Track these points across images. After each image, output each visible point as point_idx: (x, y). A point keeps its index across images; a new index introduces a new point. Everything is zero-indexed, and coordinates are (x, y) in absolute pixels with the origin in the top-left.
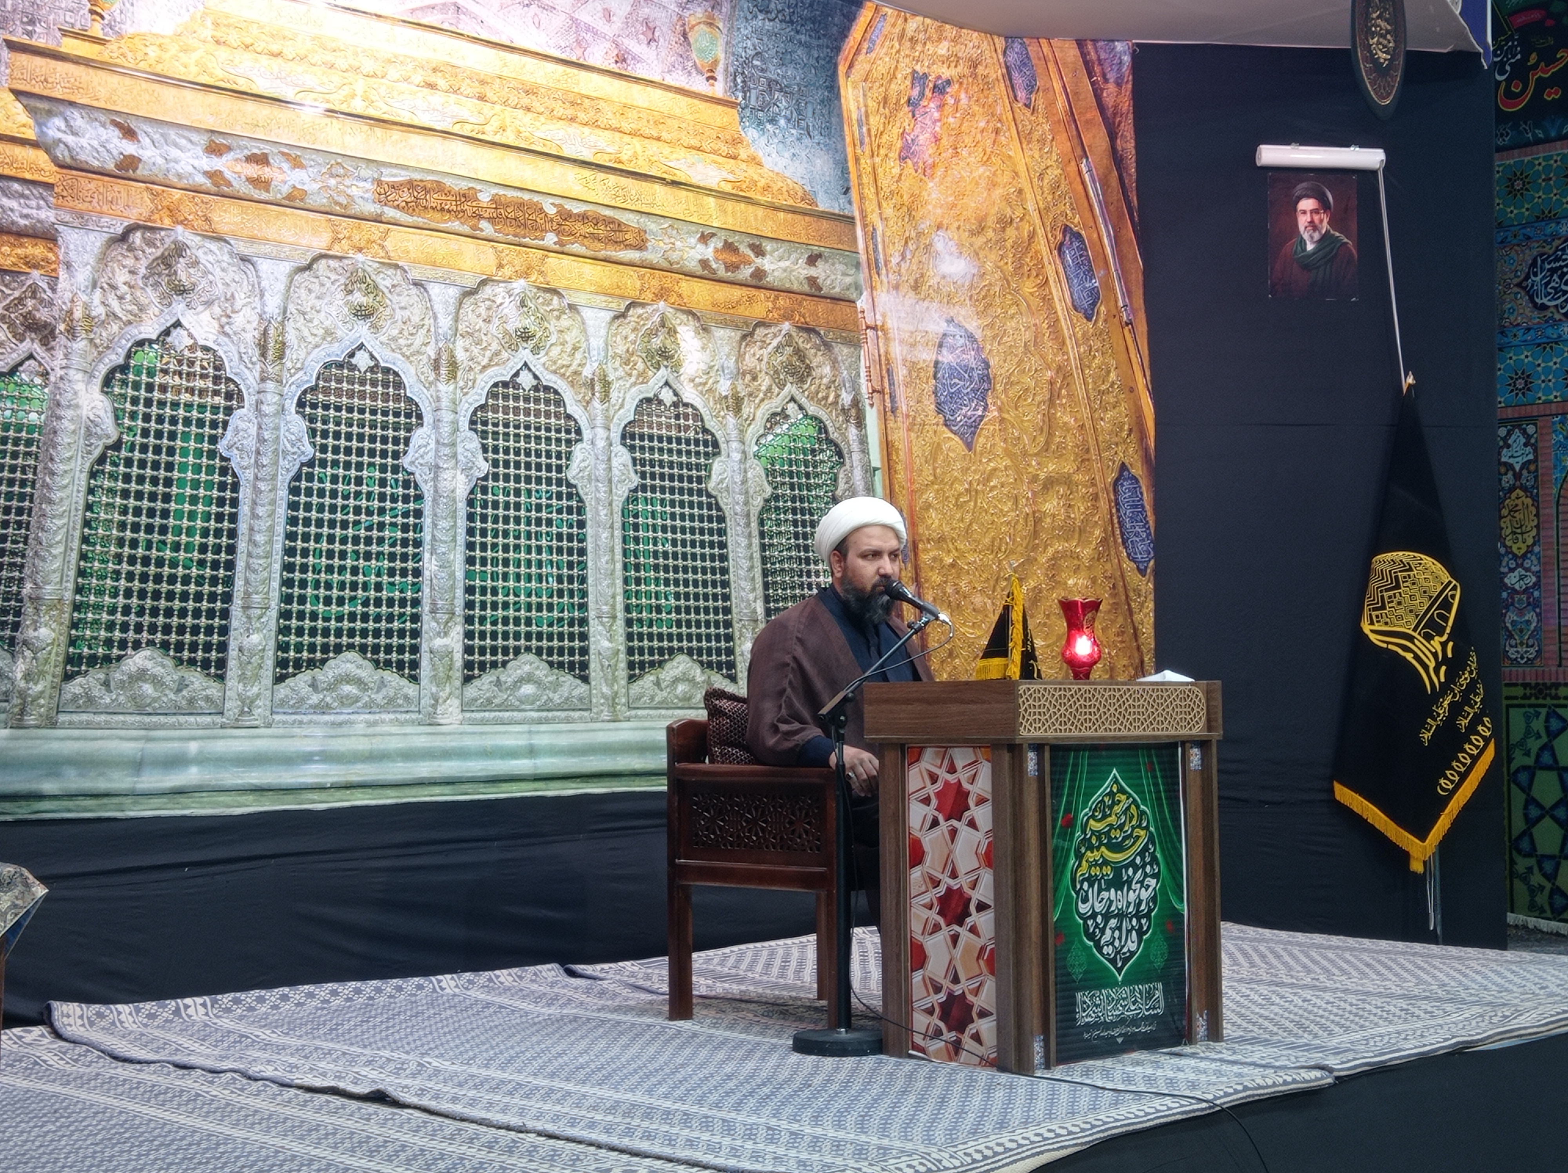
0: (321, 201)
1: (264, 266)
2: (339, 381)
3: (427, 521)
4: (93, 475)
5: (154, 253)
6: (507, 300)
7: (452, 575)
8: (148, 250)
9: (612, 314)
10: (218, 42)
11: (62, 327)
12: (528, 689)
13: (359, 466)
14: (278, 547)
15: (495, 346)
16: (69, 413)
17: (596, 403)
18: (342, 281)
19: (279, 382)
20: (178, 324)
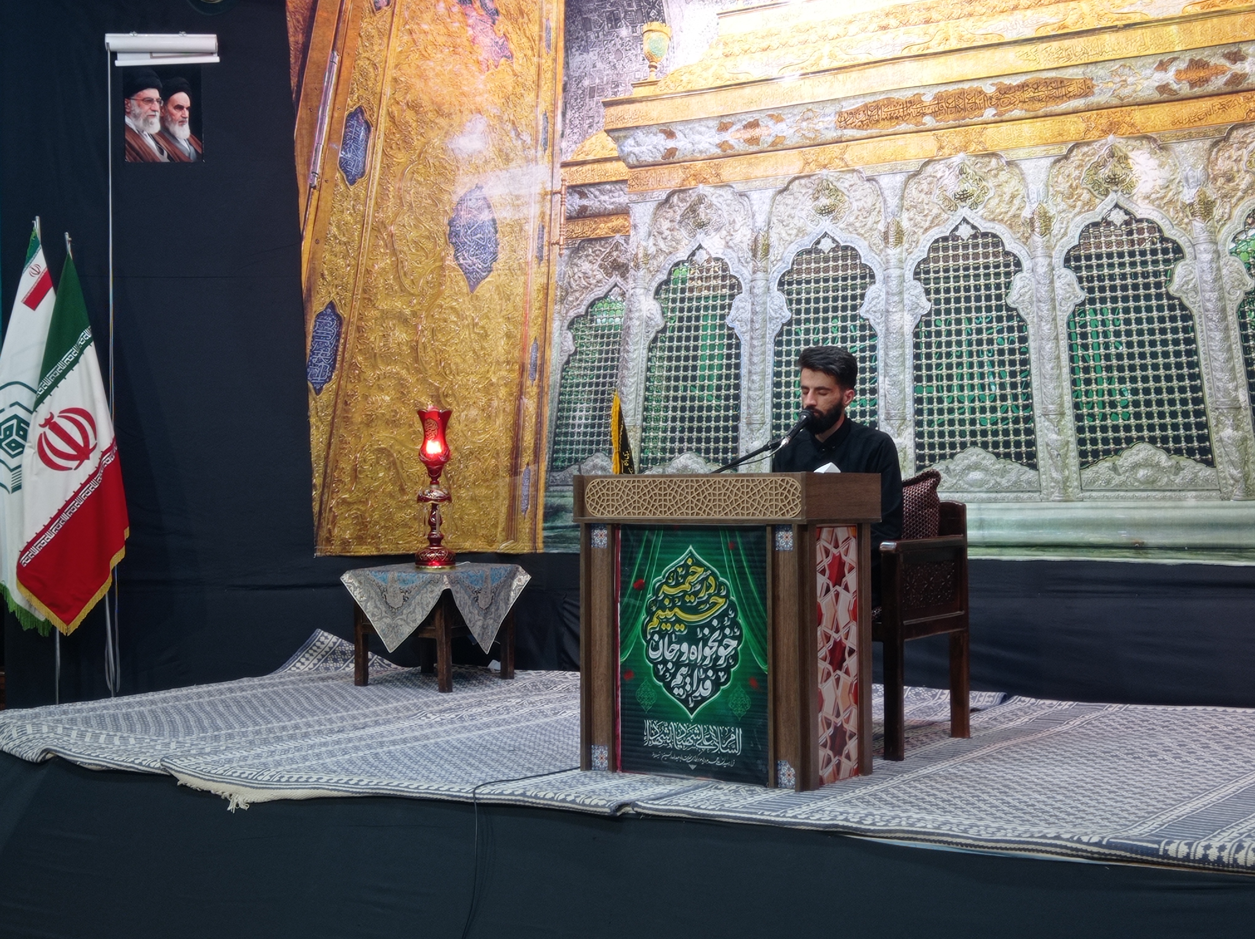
0: (795, 140)
1: (754, 196)
2: (809, 263)
3: (880, 353)
4: (650, 350)
5: (684, 206)
6: (947, 173)
7: (902, 391)
8: (681, 205)
9: (1052, 160)
10: (727, 56)
11: (632, 264)
12: (975, 475)
13: (826, 320)
14: (769, 382)
15: (935, 211)
16: (637, 314)
17: (1037, 238)
18: (811, 191)
19: (766, 271)
20: (700, 247)
